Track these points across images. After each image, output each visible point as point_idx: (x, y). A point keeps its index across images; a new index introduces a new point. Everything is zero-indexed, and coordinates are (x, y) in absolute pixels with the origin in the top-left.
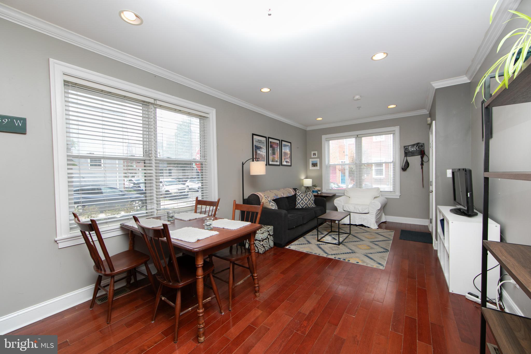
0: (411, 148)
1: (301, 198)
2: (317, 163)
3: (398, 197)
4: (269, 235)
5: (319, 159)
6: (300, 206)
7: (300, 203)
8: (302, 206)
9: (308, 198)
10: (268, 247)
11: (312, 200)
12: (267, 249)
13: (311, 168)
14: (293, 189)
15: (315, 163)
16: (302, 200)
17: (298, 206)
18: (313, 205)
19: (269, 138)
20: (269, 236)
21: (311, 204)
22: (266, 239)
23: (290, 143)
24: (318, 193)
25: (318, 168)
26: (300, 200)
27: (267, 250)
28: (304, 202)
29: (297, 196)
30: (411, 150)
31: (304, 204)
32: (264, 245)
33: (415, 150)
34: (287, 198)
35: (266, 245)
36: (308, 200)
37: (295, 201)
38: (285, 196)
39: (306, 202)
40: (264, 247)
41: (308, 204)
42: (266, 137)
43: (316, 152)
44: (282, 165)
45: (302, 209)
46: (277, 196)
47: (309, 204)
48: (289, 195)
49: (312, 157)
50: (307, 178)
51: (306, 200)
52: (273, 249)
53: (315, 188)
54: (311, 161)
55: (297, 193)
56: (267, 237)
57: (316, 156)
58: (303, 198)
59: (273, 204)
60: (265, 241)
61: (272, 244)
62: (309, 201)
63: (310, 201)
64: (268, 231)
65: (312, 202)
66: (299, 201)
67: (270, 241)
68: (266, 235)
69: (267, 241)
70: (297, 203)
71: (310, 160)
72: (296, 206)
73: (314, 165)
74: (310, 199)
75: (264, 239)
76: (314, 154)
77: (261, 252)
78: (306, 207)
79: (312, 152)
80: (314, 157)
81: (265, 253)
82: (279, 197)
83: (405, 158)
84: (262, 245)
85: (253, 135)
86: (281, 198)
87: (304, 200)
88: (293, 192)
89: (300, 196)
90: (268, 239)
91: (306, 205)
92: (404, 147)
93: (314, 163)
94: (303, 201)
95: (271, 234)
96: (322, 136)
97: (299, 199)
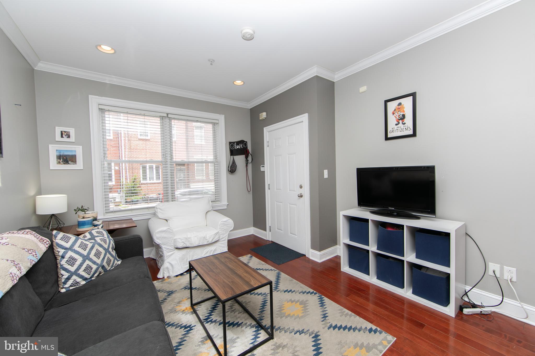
0: (236, 146)
1: (81, 254)
2: (74, 156)
3: (226, 207)
7: (80, 272)
11: (113, 248)
15: (69, 155)
16: (85, 258)
17: (70, 282)
18: (116, 262)
21: (112, 260)
25: (79, 165)
26: (80, 260)
28: (94, 263)
30: (236, 147)
31: (95, 268)
33: (240, 148)
36: (103, 252)
37: (56, 269)
41: (105, 264)
47: (109, 262)
48: (35, 261)
53: (83, 214)
58: (89, 253)
62: (108, 255)
63: (110, 253)
65: (113, 253)
66: (73, 265)
78: (99, 274)
83: (232, 157)
89: (76, 247)
91: (101, 270)
92: (230, 143)
94: (91, 260)
97: (72, 261)
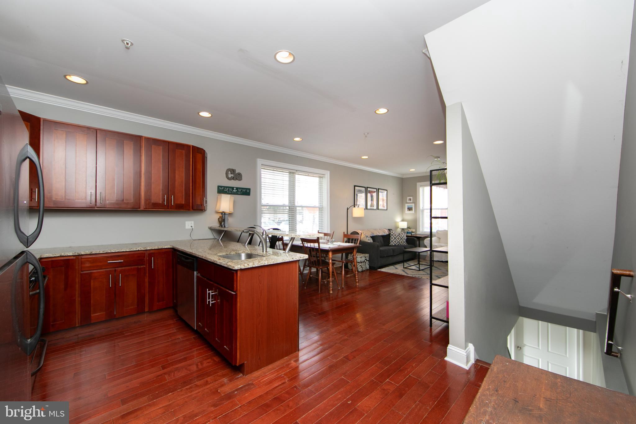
1: (394, 237)
2: (412, 208)
4: (366, 259)
5: (414, 204)
6: (393, 243)
7: (393, 241)
8: (395, 244)
9: (400, 237)
10: (365, 268)
11: (404, 239)
12: (364, 269)
13: (407, 211)
14: (388, 229)
16: (395, 238)
17: (391, 243)
18: (404, 243)
19: (367, 188)
20: (366, 261)
21: (403, 242)
22: (363, 262)
23: (387, 190)
24: (412, 234)
25: (413, 212)
26: (394, 238)
27: (364, 271)
28: (397, 241)
29: (391, 235)
31: (397, 242)
32: (362, 266)
34: (383, 236)
35: (363, 267)
37: (390, 239)
38: (380, 235)
39: (398, 241)
40: (362, 267)
41: (400, 242)
42: (365, 187)
43: (411, 198)
44: (378, 209)
45: (395, 246)
46: (373, 234)
48: (384, 234)
49: (408, 202)
50: (403, 220)
51: (398, 239)
52: (368, 271)
53: (409, 230)
54: (407, 206)
55: (391, 233)
56: (364, 261)
57: (412, 201)
58: (396, 237)
59: (369, 239)
60: (362, 263)
61: (368, 267)
62: (401, 240)
63: (402, 240)
64: (365, 257)
65: (404, 241)
66: (392, 239)
67: (367, 264)
68: (363, 259)
69: (364, 264)
70: (391, 241)
71: (406, 204)
72: (389, 244)
73: (410, 209)
74: (402, 238)
75: (362, 262)
76: (410, 199)
77: (360, 270)
78: (398, 244)
79: (408, 198)
80: (410, 202)
81: (363, 271)
82: (375, 234)
84: (361, 265)
85: (355, 186)
86: (377, 236)
87: (397, 238)
88: (388, 232)
89: (393, 235)
90: (365, 262)
91: (398, 243)
93: (410, 208)
95: (368, 260)
96: (417, 183)
97: (392, 238)
